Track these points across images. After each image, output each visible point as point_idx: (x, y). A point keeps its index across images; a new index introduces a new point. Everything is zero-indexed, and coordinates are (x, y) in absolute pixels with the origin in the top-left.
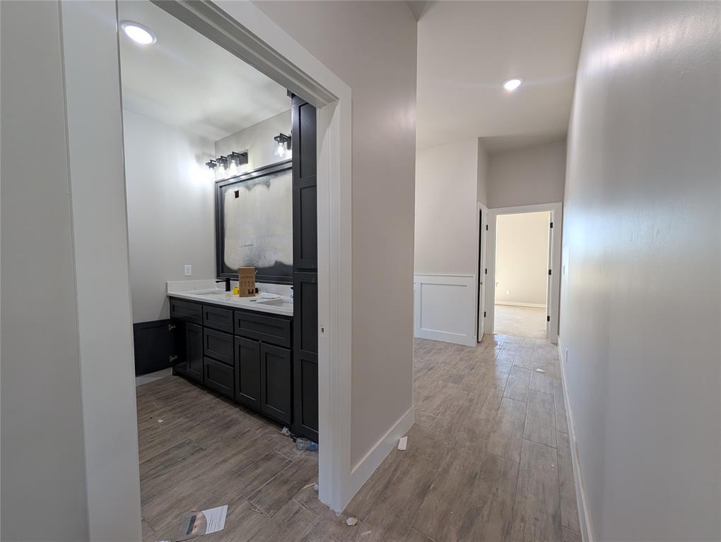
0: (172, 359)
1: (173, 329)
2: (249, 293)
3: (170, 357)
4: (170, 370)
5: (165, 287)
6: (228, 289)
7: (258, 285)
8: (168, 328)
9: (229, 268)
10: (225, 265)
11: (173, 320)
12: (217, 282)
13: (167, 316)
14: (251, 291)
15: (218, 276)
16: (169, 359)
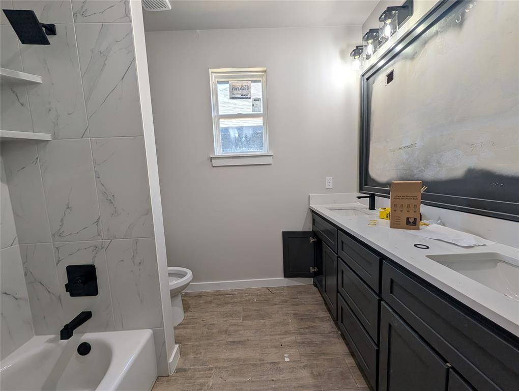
0: (312, 270)
1: (314, 242)
2: (408, 222)
3: (311, 268)
4: (310, 281)
5: (307, 199)
6: (372, 207)
7: (424, 209)
8: (309, 240)
9: (373, 180)
10: (370, 177)
11: (314, 234)
12: (359, 198)
13: (309, 228)
14: (412, 220)
15: (361, 189)
16: (310, 270)
